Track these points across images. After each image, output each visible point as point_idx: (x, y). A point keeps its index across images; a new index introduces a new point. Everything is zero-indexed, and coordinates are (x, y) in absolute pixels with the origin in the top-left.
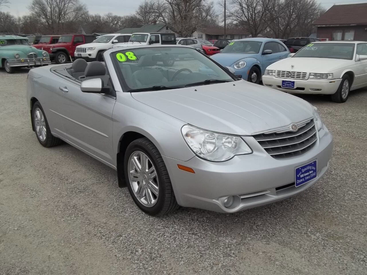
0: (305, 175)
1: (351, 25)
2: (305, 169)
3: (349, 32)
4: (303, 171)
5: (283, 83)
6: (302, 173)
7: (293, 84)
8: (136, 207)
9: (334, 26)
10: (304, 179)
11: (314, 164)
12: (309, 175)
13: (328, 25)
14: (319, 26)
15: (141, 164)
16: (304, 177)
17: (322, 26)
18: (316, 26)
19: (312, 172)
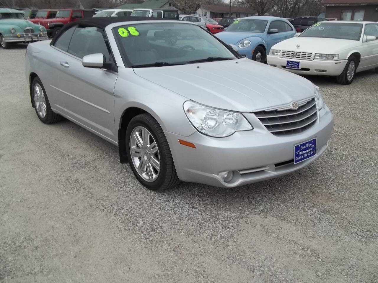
0: (304, 152)
1: (361, 5)
2: (305, 147)
3: (359, 12)
4: (302, 148)
5: (288, 64)
6: (301, 151)
7: (298, 65)
8: (137, 183)
9: (343, 5)
10: (303, 156)
11: (313, 142)
12: (308, 152)
13: (337, 5)
14: (328, 5)
15: (142, 140)
16: (303, 155)
17: (331, 5)
18: (325, 5)
19: (311, 149)
